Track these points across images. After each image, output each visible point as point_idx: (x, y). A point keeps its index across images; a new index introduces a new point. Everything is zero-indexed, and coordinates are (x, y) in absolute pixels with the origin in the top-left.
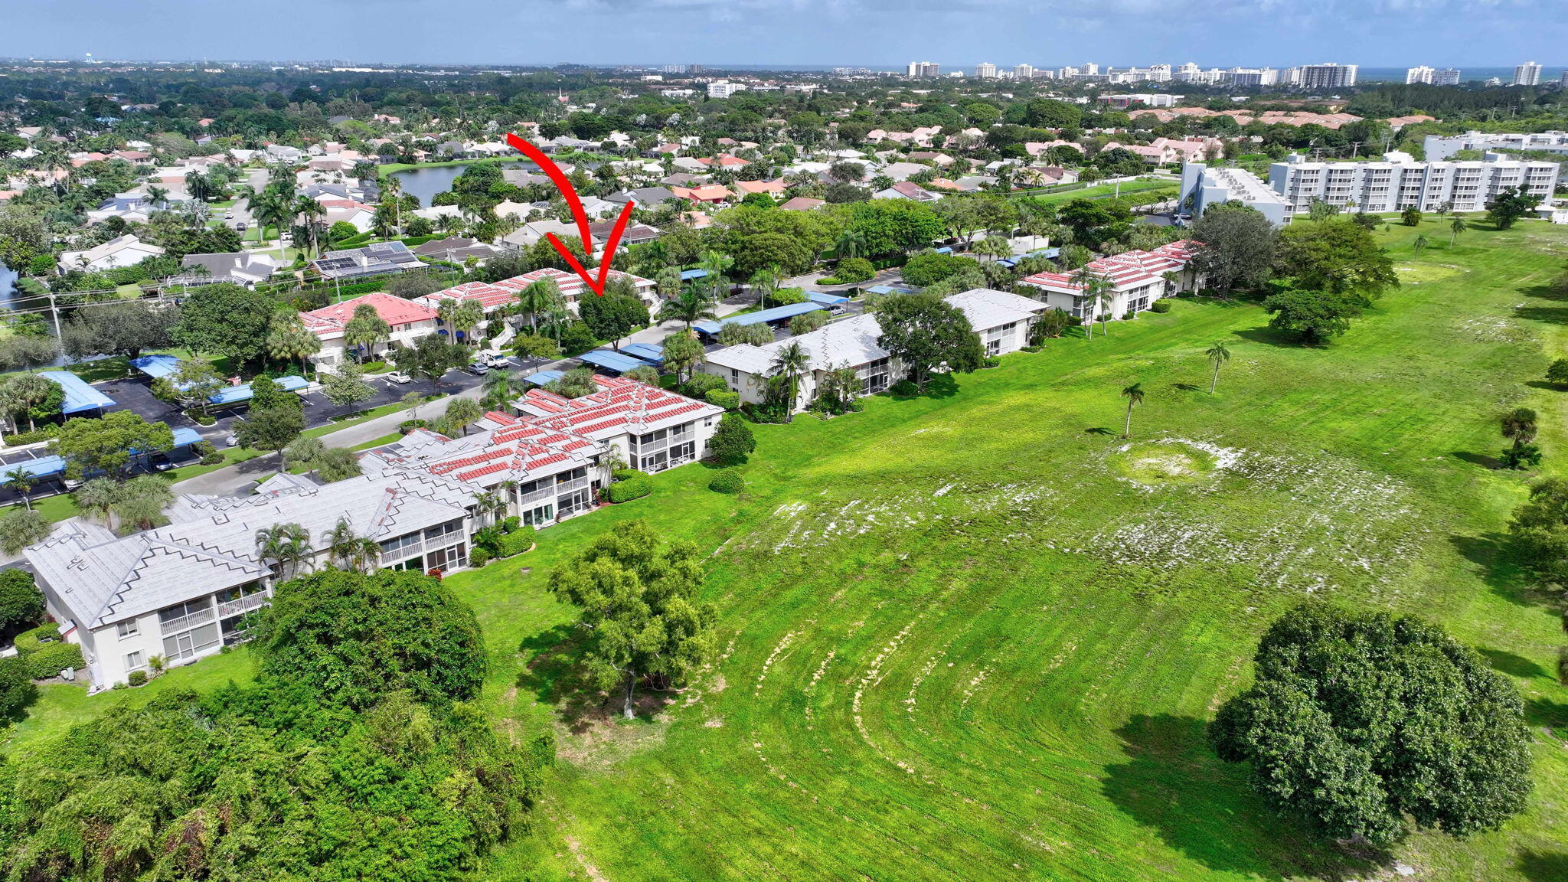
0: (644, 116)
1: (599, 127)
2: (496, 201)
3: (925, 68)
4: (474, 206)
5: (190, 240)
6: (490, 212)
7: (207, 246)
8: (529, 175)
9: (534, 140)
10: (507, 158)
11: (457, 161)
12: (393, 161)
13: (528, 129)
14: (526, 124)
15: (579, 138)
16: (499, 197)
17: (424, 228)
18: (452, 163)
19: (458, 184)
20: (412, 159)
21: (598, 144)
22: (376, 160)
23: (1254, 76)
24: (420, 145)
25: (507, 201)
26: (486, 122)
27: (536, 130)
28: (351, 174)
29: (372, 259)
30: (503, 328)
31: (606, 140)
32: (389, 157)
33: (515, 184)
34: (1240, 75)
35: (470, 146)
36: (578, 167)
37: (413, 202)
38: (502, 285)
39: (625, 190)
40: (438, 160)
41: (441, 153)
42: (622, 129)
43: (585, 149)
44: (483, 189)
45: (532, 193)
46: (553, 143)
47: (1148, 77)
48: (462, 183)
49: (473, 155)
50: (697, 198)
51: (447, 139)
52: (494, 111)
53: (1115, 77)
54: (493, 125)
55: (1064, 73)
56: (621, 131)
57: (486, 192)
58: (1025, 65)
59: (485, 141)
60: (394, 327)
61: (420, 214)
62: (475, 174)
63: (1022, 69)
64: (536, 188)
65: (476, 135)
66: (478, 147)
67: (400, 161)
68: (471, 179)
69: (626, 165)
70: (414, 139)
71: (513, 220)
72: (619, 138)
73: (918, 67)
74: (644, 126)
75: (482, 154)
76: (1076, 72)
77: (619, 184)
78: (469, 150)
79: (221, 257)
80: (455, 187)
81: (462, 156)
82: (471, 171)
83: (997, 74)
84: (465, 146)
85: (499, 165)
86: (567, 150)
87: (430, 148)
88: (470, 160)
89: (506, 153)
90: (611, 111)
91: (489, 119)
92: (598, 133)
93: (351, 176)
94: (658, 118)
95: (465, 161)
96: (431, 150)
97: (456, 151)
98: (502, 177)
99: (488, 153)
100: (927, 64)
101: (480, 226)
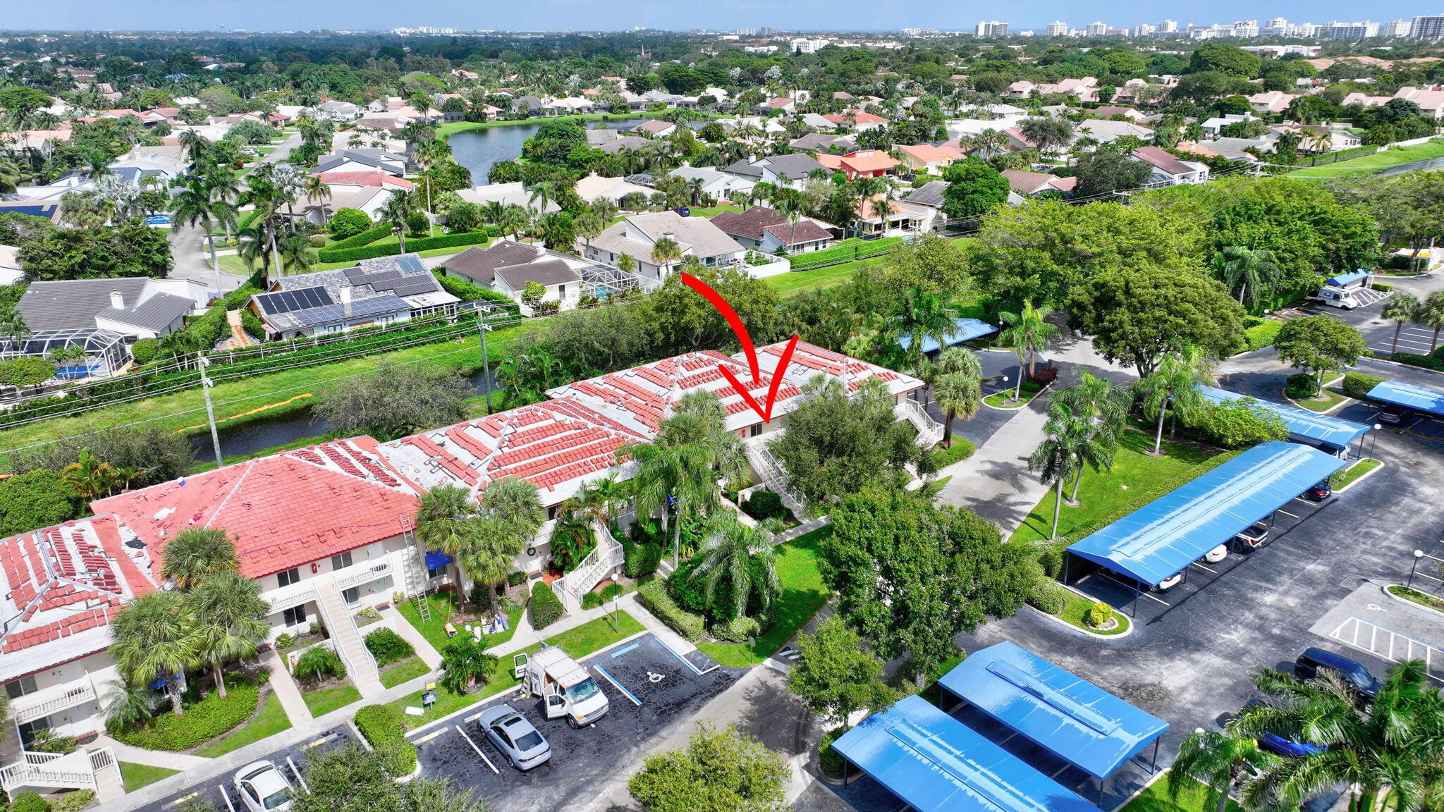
0: (738, 70)
1: (694, 79)
2: (576, 173)
3: (994, 27)
4: (545, 185)
5: (69, 248)
6: (568, 193)
7: (103, 258)
8: (620, 137)
9: (621, 95)
10: (590, 116)
11: (533, 119)
12: (459, 118)
13: (613, 83)
14: (610, 79)
15: (671, 93)
16: (582, 167)
17: (471, 219)
18: (528, 121)
19: (529, 147)
20: (480, 117)
21: (695, 99)
22: (439, 117)
23: (1358, 29)
24: (492, 101)
25: (594, 174)
26: (568, 77)
27: (623, 83)
28: (398, 135)
29: (361, 289)
30: (591, 544)
31: (703, 94)
32: (455, 114)
33: (602, 148)
34: (1340, 29)
35: (549, 102)
36: (680, 126)
37: (461, 177)
38: (589, 391)
39: (753, 158)
40: (511, 118)
41: (515, 110)
42: (718, 83)
43: (679, 105)
44: (559, 156)
45: (626, 161)
46: (643, 98)
47: (1233, 33)
48: (534, 147)
49: (552, 112)
50: (851, 169)
51: (524, 93)
52: (577, 65)
53: (1198, 33)
54: (575, 78)
55: (1140, 31)
56: (717, 86)
57: (565, 158)
58: (1099, 23)
59: (565, 96)
60: (302, 570)
61: (466, 196)
62: (552, 136)
63: (1096, 27)
64: (630, 155)
65: (557, 91)
66: (558, 103)
67: (468, 119)
68: (546, 142)
69: (739, 123)
70: (487, 93)
71: (603, 209)
72: (719, 94)
73: (987, 27)
74: (740, 81)
75: (562, 111)
76: (1153, 29)
77: (742, 150)
78: (547, 106)
79: (96, 285)
80: (525, 151)
81: (539, 113)
82: (546, 131)
83: (1069, 31)
84: (542, 101)
85: (581, 123)
86: (659, 106)
87: (503, 104)
88: (548, 119)
89: (589, 109)
90: (700, 66)
91: (571, 73)
92: (693, 86)
93: (398, 138)
94: (754, 72)
95: (543, 119)
96: (504, 106)
97: (533, 107)
98: (585, 139)
99: (569, 110)
100: (997, 23)
101: (552, 221)
